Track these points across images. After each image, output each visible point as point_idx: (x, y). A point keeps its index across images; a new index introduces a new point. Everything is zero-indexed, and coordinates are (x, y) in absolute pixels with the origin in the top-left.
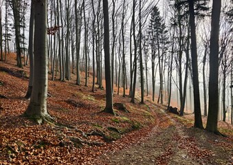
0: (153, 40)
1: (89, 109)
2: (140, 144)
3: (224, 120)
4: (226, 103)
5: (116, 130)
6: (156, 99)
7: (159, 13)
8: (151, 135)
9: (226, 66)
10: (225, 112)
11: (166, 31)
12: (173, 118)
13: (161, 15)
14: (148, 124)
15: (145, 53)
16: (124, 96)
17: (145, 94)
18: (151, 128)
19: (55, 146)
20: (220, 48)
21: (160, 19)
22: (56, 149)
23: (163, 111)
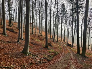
0: (62, 16)
1: (39, 46)
2: (59, 62)
3: (89, 49)
4: (90, 42)
5: (50, 56)
6: (62, 40)
7: (64, 6)
8: (62, 57)
9: (90, 28)
10: (89, 46)
11: (67, 13)
12: (69, 48)
13: (65, 7)
14: (60, 52)
15: (59, 22)
16: (50, 38)
17: (58, 37)
18: (62, 53)
19: (35, 64)
20: (88, 21)
21: (65, 8)
22: (35, 65)
23: (65, 45)
